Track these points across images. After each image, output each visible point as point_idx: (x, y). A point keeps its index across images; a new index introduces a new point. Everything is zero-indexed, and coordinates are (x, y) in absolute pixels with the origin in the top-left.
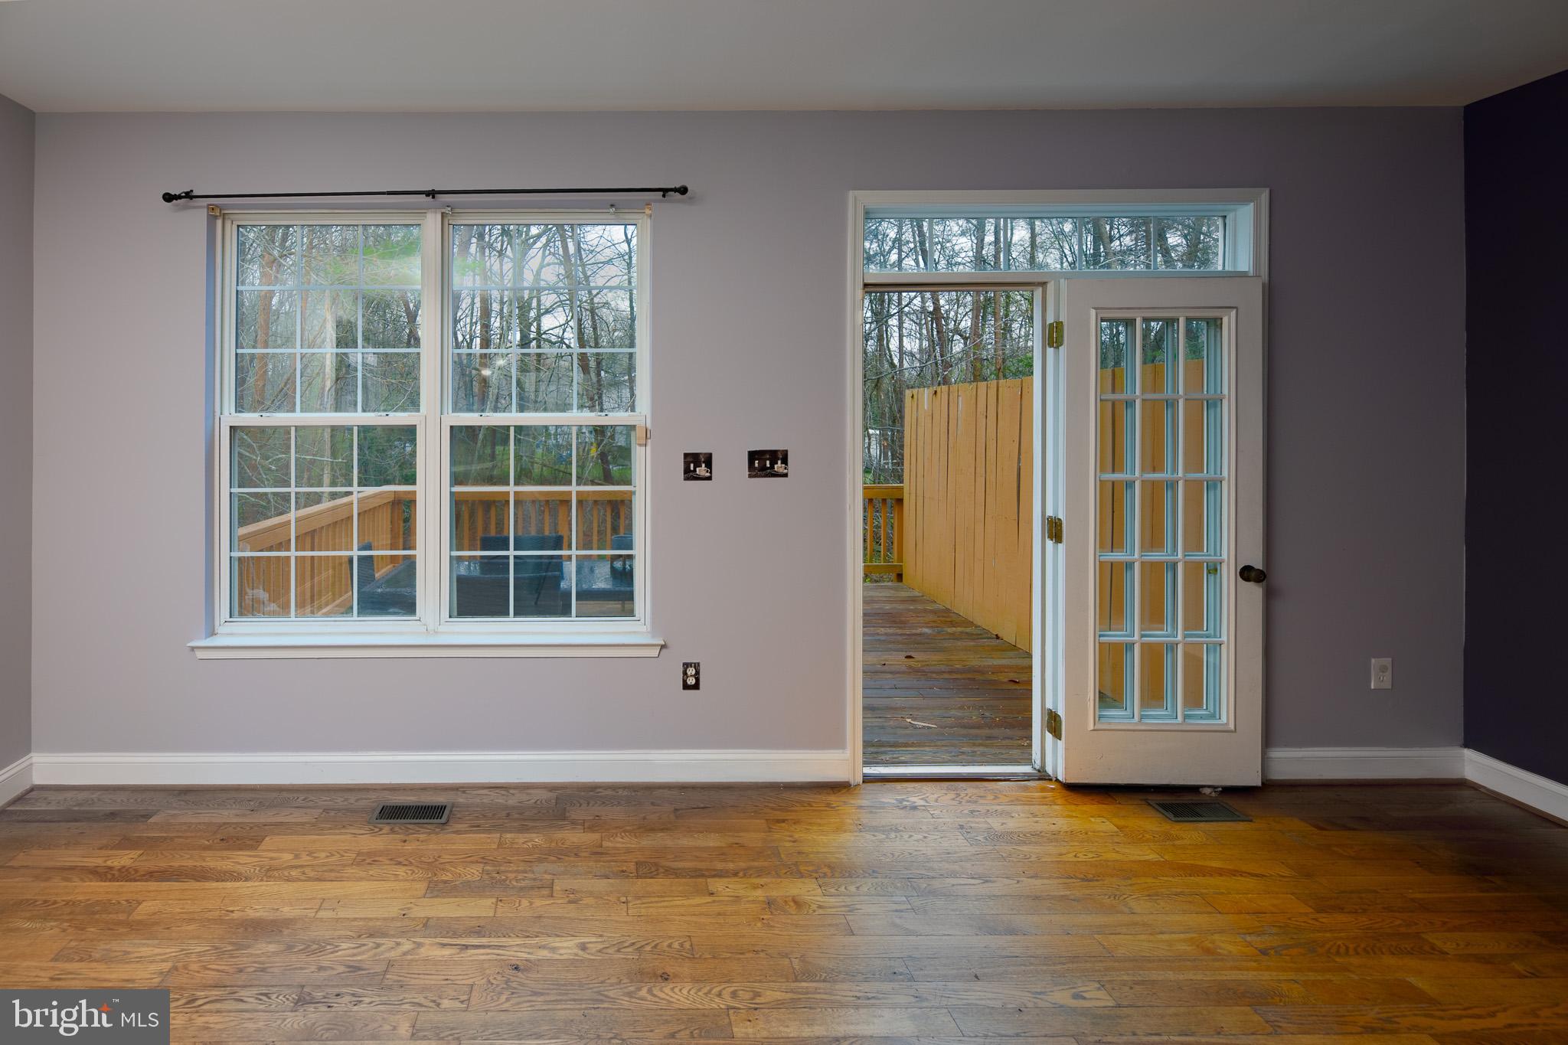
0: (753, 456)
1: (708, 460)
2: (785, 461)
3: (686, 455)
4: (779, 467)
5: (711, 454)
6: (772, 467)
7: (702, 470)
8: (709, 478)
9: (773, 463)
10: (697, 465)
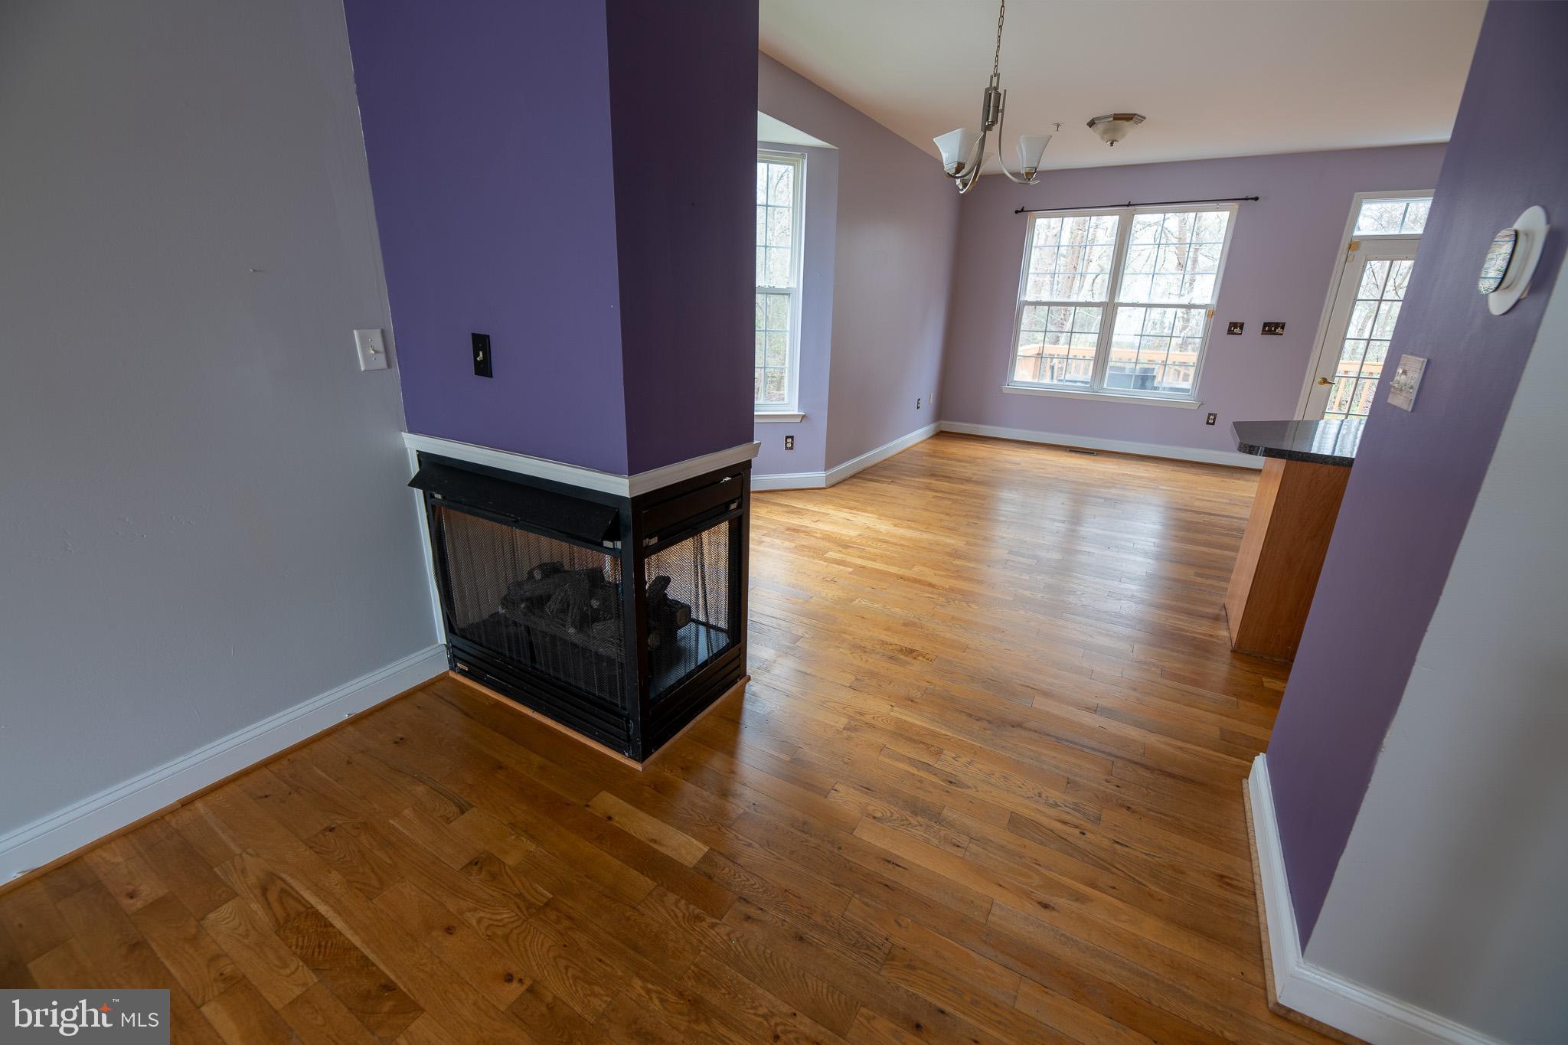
0: (1265, 325)
1: (1242, 326)
2: (1283, 328)
3: (1230, 323)
4: (1279, 330)
5: (1243, 323)
6: (1275, 330)
7: (1237, 330)
8: (1241, 334)
9: (1276, 328)
10: (1235, 327)
